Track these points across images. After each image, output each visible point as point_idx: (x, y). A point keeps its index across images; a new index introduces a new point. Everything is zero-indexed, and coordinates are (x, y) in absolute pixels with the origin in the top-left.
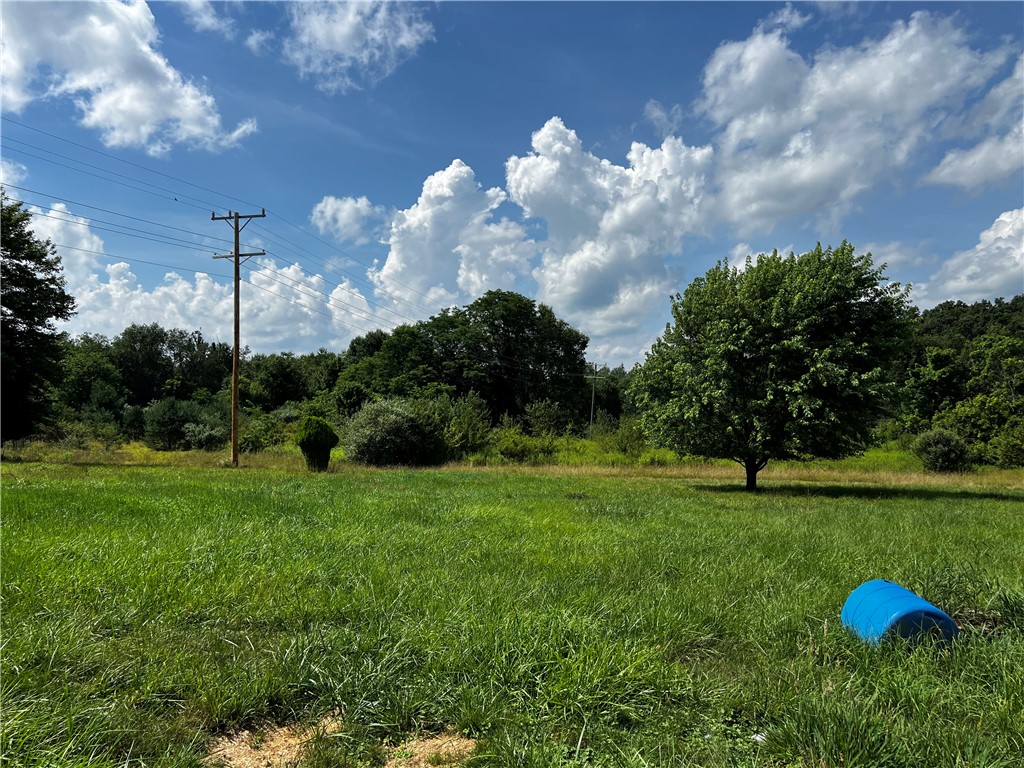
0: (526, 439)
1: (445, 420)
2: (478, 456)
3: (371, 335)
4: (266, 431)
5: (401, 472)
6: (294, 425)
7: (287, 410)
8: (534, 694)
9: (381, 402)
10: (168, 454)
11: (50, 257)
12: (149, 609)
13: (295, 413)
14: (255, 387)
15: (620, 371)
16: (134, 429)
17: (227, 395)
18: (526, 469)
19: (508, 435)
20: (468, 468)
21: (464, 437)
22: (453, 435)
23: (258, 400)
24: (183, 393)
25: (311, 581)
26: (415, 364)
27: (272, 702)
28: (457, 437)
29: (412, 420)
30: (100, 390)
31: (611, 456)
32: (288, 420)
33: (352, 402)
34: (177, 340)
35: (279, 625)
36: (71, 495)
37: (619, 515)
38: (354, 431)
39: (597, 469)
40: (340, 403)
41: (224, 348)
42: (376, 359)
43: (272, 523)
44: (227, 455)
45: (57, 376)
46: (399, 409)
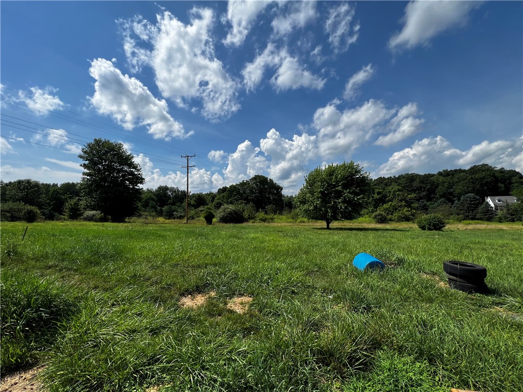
0: (266, 215)
1: (243, 211)
2: (253, 220)
3: (223, 188)
4: (196, 214)
5: (232, 225)
6: (203, 212)
7: (201, 208)
8: (269, 285)
9: (226, 206)
10: (169, 220)
11: (139, 168)
12: (164, 262)
13: (203, 209)
14: (192, 202)
15: (292, 197)
16: (160, 214)
17: (185, 204)
18: (266, 224)
19: (261, 215)
20: (250, 224)
21: (249, 215)
22: (246, 214)
23: (193, 205)
24: (173, 204)
25: (207, 254)
26: (236, 195)
27: (197, 287)
28: (247, 216)
29: (234, 210)
30: (151, 203)
31: (289, 220)
32: (201, 211)
33: (218, 206)
34: (172, 190)
35: (199, 266)
36: (143, 232)
37: (292, 236)
38: (219, 214)
39: (285, 224)
40: (215, 206)
41: (184, 191)
42: (225, 194)
43: (197, 239)
44: (185, 221)
45: (140, 200)
46: (231, 207)
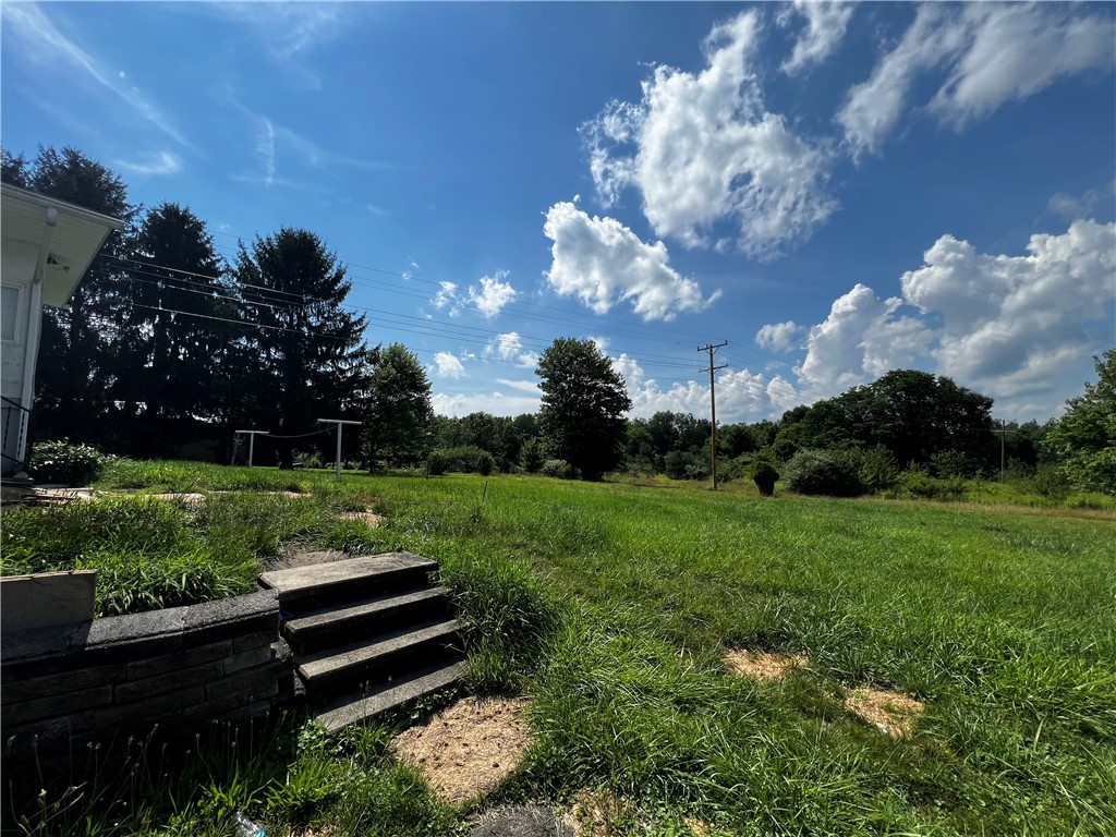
0: (933, 480)
1: (858, 465)
2: (889, 492)
3: (797, 409)
4: (732, 470)
5: (826, 500)
6: (749, 466)
7: (745, 457)
9: (806, 452)
10: (678, 482)
11: (621, 381)
13: (749, 459)
14: (724, 444)
15: (1033, 426)
16: (660, 468)
17: (708, 448)
18: (935, 504)
19: (916, 477)
20: (881, 500)
21: (876, 477)
22: (866, 476)
23: (726, 451)
24: (684, 448)
25: (774, 565)
26: (831, 427)
28: (869, 478)
29: (831, 464)
30: (644, 446)
31: (1028, 498)
32: (745, 463)
33: (787, 452)
34: (681, 419)
36: (635, 501)
37: (1047, 549)
38: (789, 472)
39: (1012, 508)
40: (778, 454)
41: (705, 422)
42: (802, 424)
43: (743, 525)
44: (710, 483)
45: (625, 440)
46: (821, 457)
